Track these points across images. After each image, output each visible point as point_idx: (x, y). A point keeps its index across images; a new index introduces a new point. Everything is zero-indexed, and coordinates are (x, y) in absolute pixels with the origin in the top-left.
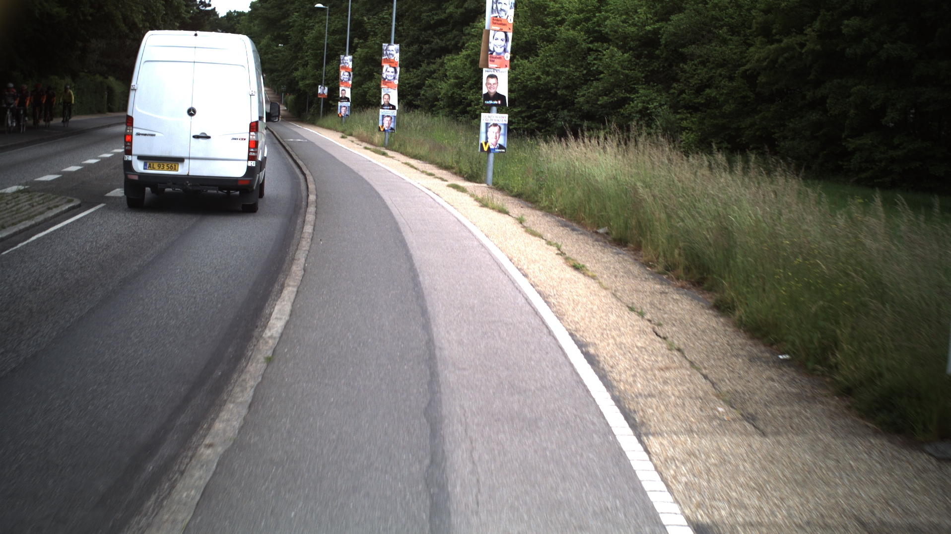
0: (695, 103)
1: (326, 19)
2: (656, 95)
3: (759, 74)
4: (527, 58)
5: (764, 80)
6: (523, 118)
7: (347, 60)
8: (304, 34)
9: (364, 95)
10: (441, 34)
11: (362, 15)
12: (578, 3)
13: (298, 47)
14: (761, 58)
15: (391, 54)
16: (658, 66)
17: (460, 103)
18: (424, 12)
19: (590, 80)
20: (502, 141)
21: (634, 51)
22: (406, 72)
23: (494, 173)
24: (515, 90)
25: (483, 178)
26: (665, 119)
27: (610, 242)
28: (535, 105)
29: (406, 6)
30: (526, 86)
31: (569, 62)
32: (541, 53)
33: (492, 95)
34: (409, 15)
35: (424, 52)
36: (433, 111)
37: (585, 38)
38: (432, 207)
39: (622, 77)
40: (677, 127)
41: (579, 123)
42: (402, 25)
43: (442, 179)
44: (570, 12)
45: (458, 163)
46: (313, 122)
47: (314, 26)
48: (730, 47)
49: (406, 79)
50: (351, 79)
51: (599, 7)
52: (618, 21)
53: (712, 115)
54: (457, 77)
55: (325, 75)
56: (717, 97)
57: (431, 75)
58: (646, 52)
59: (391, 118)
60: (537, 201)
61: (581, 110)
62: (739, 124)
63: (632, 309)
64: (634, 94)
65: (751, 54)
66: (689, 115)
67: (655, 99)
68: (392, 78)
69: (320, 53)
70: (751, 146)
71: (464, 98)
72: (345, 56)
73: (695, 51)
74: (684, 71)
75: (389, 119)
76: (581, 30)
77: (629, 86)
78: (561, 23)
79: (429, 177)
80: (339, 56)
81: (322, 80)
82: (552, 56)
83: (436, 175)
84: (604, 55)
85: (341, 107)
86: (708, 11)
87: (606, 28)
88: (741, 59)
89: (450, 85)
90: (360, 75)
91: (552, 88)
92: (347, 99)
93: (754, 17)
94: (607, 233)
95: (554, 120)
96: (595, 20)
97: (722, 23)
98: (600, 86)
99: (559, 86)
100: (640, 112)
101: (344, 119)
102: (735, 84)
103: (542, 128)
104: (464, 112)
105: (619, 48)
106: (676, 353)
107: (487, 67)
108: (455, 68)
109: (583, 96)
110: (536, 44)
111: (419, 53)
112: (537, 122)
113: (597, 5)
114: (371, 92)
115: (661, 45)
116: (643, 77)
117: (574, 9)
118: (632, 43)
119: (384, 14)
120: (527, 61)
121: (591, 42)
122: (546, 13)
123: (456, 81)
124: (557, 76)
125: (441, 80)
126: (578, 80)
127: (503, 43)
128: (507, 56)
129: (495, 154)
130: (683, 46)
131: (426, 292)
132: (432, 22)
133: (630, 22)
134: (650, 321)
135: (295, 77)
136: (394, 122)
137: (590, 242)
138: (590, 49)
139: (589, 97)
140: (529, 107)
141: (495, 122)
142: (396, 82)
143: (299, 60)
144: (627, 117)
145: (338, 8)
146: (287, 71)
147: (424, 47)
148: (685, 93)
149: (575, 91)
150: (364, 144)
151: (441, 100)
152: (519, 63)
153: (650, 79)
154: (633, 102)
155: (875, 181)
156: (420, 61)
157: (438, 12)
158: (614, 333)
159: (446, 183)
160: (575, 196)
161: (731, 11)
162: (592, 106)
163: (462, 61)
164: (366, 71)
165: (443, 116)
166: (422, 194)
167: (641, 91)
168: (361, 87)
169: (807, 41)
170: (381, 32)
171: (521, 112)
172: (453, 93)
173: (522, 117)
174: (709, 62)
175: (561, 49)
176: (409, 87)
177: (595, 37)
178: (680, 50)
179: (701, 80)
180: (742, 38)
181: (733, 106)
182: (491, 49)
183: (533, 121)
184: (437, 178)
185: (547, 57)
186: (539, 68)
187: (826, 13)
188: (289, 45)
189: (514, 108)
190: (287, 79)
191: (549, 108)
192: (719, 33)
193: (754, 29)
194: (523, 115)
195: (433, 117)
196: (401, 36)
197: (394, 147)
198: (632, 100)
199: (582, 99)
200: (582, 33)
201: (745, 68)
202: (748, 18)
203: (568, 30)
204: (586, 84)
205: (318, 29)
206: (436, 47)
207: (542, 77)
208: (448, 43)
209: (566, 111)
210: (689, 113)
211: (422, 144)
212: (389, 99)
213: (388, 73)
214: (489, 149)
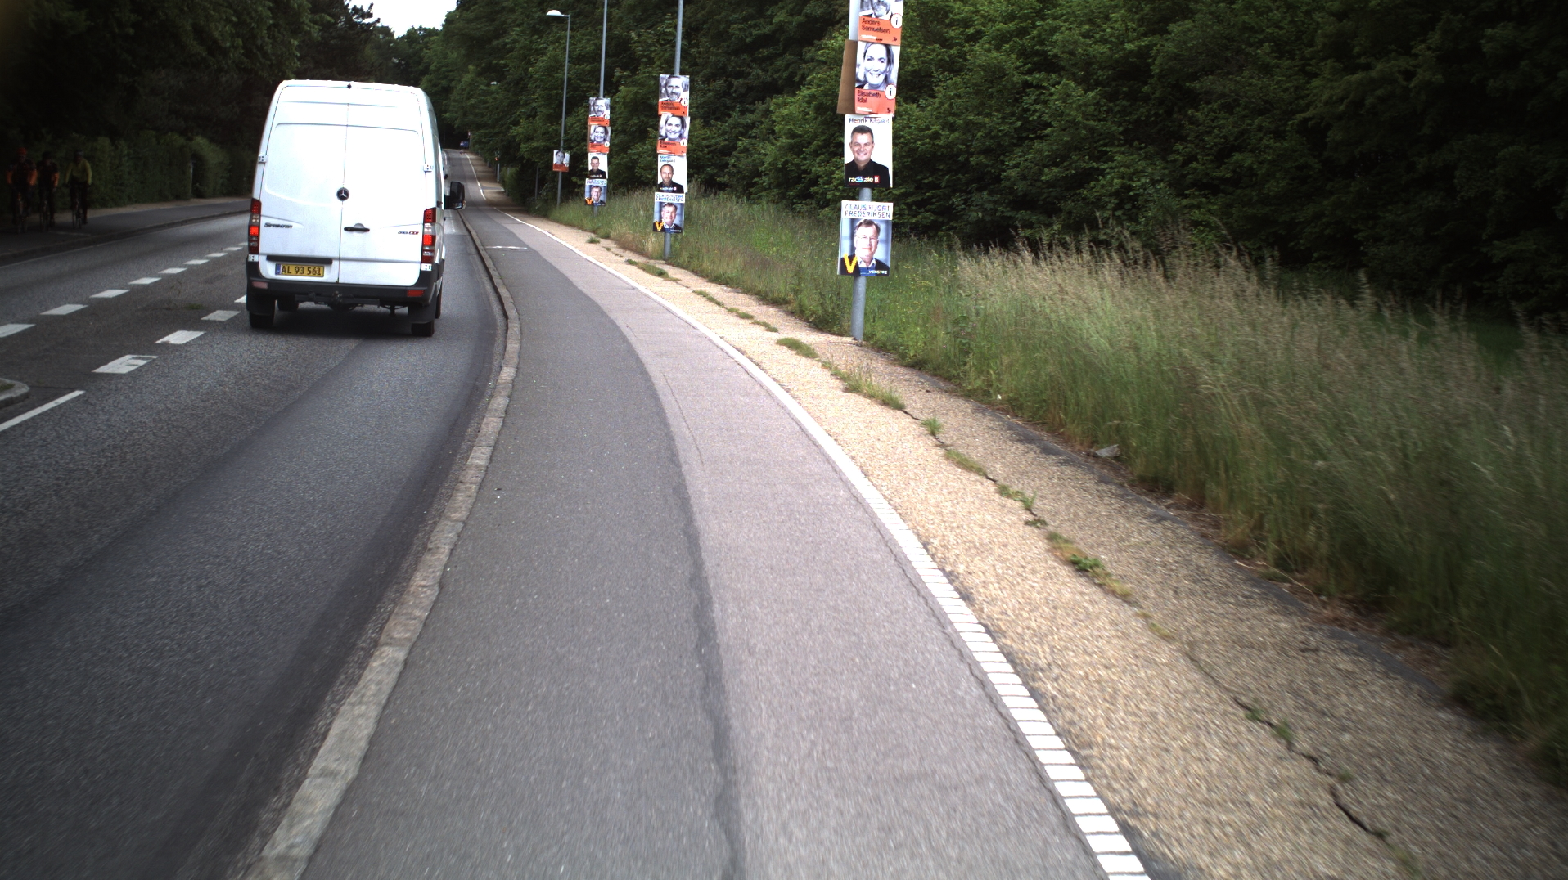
0: (1213, 178)
1: (566, 37)
2: (1144, 164)
3: (1329, 126)
4: (915, 101)
5: (1339, 137)
6: (909, 206)
7: (602, 106)
8: (530, 63)
9: (631, 167)
10: (764, 59)
11: (629, 29)
12: (1005, 3)
13: (520, 85)
14: (1334, 98)
15: (675, 94)
16: (1147, 114)
17: (799, 179)
18: (735, 23)
19: (1027, 138)
20: (881, 254)
21: (1103, 87)
22: (704, 127)
23: (866, 318)
25: (845, 324)
26: (1162, 207)
28: (929, 182)
29: (703, 12)
31: (991, 106)
32: (941, 93)
33: (862, 165)
34: (709, 29)
35: (735, 92)
36: (751, 194)
37: (1018, 64)
38: (747, 394)
39: (1084, 132)
41: (1009, 214)
42: (697, 46)
43: (768, 327)
44: (990, 20)
45: (796, 292)
46: (544, 213)
47: (546, 48)
48: (1277, 78)
49: (704, 139)
50: (608, 139)
51: (1041, 10)
52: (1076, 34)
53: (1245, 199)
54: (792, 135)
55: (565, 133)
56: (1255, 167)
57: (747, 132)
58: (1125, 89)
59: (676, 208)
60: (959, 381)
61: (1012, 191)
62: (1294, 214)
63: (1251, 713)
64: (1105, 162)
65: (1315, 91)
66: (1204, 200)
67: (1143, 171)
68: (678, 135)
69: (557, 94)
70: (1315, 255)
71: (805, 172)
72: (598, 98)
73: (1213, 86)
74: (1193, 122)
75: (671, 209)
76: (1012, 51)
77: (1096, 148)
78: (975, 38)
79: (743, 321)
81: (560, 141)
82: (959, 96)
83: (756, 318)
84: (1051, 94)
85: (591, 187)
86: (1236, 15)
87: (1054, 47)
88: (1297, 99)
89: (780, 149)
90: (624, 131)
91: (960, 152)
92: (601, 174)
93: (1319, 26)
95: (964, 209)
96: (1035, 32)
97: (1261, 37)
98: (1046, 149)
99: (972, 150)
100: (1116, 194)
101: (596, 208)
102: (1286, 144)
103: (943, 224)
104: (805, 196)
105: (1079, 81)
107: (853, 112)
108: (788, 119)
109: (1016, 166)
110: (930, 75)
111: (726, 93)
112: (934, 212)
113: (1038, 6)
114: (642, 162)
115: (1152, 77)
116: (1121, 133)
117: (997, 14)
118: (1100, 73)
119: (662, 26)
120: (915, 105)
121: (1030, 72)
122: (947, 21)
123: (791, 141)
124: (969, 131)
125: (765, 139)
126: (1007, 138)
127: (883, 66)
128: (891, 92)
130: (1194, 77)
132: (748, 40)
133: (1097, 36)
134: (1313, 761)
135: (514, 137)
136: (681, 215)
138: (1027, 85)
139: (1027, 167)
141: (869, 218)
142: (684, 143)
143: (522, 106)
144: (1093, 202)
145: (586, 17)
146: (503, 125)
147: (735, 82)
148: (1197, 160)
149: (1002, 158)
150: (629, 255)
151: (765, 175)
153: (1132, 136)
154: (1104, 177)
156: (728, 108)
157: (758, 21)
159: (775, 336)
160: (1043, 375)
161: (1277, 15)
162: (1031, 185)
163: (800, 106)
164: (635, 124)
165: (768, 202)
166: (728, 363)
167: (1118, 158)
168: (625, 153)
169: (1415, 66)
170: (660, 58)
172: (786, 162)
173: (907, 204)
174: (1239, 105)
175: (975, 85)
176: (708, 153)
177: (1034, 63)
178: (1187, 84)
179: (1225, 137)
180: (1298, 63)
181: (1283, 183)
182: (861, 77)
183: (927, 211)
184: (758, 323)
185: (951, 98)
186: (937, 118)
187: (1451, 17)
188: (506, 83)
190: (502, 141)
191: (954, 188)
192: (1257, 54)
193: (1319, 47)
194: (910, 200)
195: (750, 205)
196: (696, 64)
197: (680, 261)
198: (1102, 173)
199: (1013, 173)
200: (1013, 56)
201: (1306, 115)
202: (1308, 28)
203: (989, 50)
204: (1021, 146)
205: (553, 53)
206: (755, 83)
207: (943, 133)
208: (775, 76)
209: (985, 193)
210: (1205, 196)
211: (730, 256)
212: (672, 173)
213: (669, 128)
214: (857, 269)
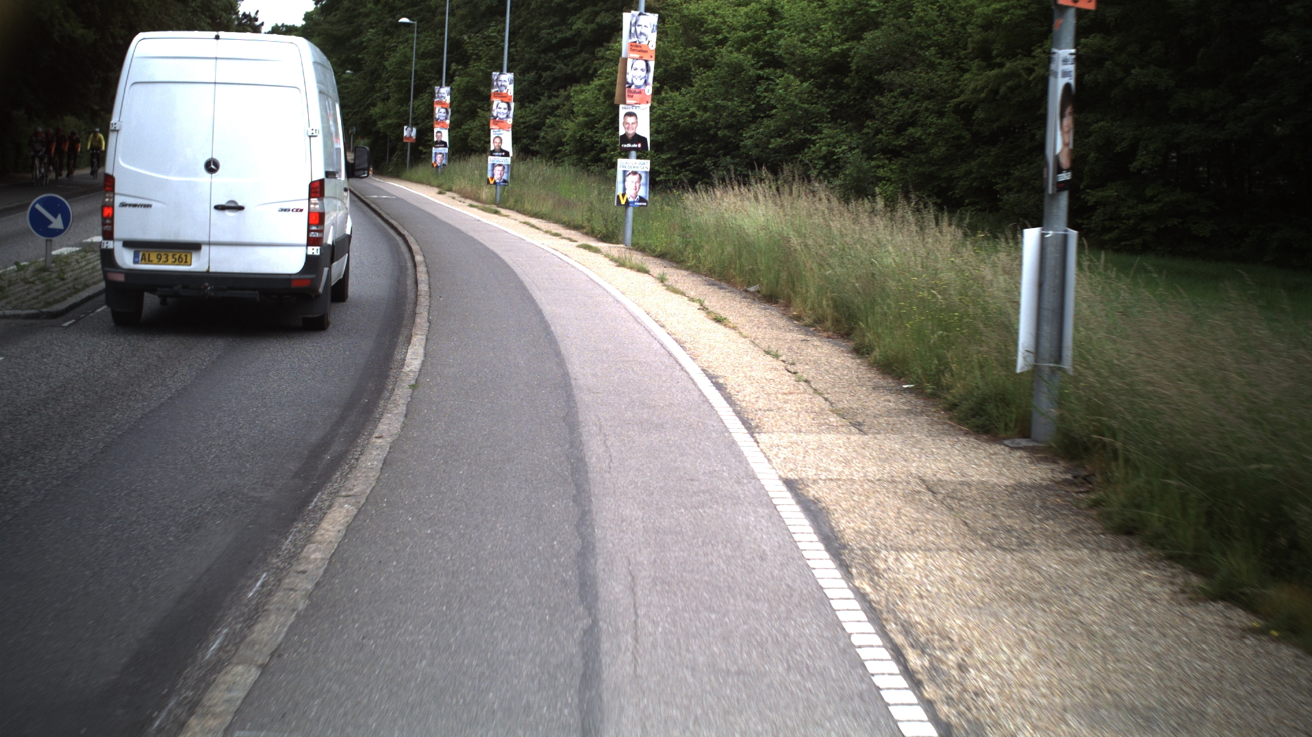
0: (895, 145)
1: (413, 38)
2: (844, 136)
3: (975, 107)
4: (678, 89)
5: (982, 116)
6: (674, 167)
7: (444, 93)
8: (384, 58)
9: (464, 139)
10: (566, 57)
11: (461, 33)
12: (744, 17)
13: (375, 75)
14: (979, 88)
15: (504, 86)
16: (847, 99)
17: (592, 148)
18: (544, 29)
19: (759, 117)
20: (643, 192)
21: (816, 79)
22: (522, 109)
23: (633, 232)
24: (662, 130)
25: (620, 238)
26: (856, 167)
27: (759, 298)
28: (688, 150)
29: (519, 21)
30: (677, 126)
31: (733, 94)
32: (697, 82)
33: (630, 136)
34: (524, 33)
35: (544, 81)
36: (556, 158)
37: (753, 62)
39: (800, 112)
40: (872, 177)
42: (517, 46)
43: (571, 240)
44: (734, 29)
45: (589, 221)
46: (397, 173)
47: (396, 46)
48: (939, 73)
49: (520, 117)
50: (449, 117)
51: (771, 21)
52: (795, 40)
53: (917, 161)
54: (587, 114)
55: (413, 113)
56: (923, 137)
57: (553, 112)
58: (832, 80)
59: (504, 168)
60: (683, 261)
61: (748, 156)
62: (951, 172)
63: (768, 353)
64: (816, 135)
65: (965, 83)
66: (887, 162)
67: (843, 141)
68: (505, 116)
69: (406, 82)
70: (967, 201)
71: (597, 142)
72: (441, 87)
73: (894, 79)
74: (881, 105)
75: (500, 168)
76: (748, 52)
77: (809, 124)
78: (722, 42)
79: (554, 237)
80: (431, 87)
81: (408, 119)
82: (711, 86)
83: (563, 236)
84: (777, 84)
85: (436, 154)
86: (911, 27)
87: (779, 49)
88: (954, 88)
89: (579, 124)
91: (711, 128)
92: (443, 144)
93: (970, 36)
94: (758, 292)
96: (766, 38)
97: (929, 42)
98: (772, 125)
99: (720, 126)
100: (824, 158)
101: (439, 170)
102: (945, 121)
103: (698, 180)
104: (597, 160)
105: (797, 75)
106: (802, 383)
107: (624, 103)
108: (584, 102)
109: (751, 137)
110: (690, 70)
111: (537, 82)
112: (692, 172)
114: (474, 135)
115: (851, 71)
116: (829, 113)
117: (739, 25)
118: (813, 69)
119: (491, 32)
120: (678, 94)
121: (762, 68)
122: (702, 29)
123: (587, 119)
124: (718, 112)
125: (567, 117)
126: (744, 117)
127: (644, 74)
128: (649, 90)
129: (634, 207)
130: (880, 72)
131: (559, 339)
132: (554, 42)
133: (811, 41)
134: (784, 361)
135: (371, 116)
136: (508, 172)
137: (738, 299)
138: (760, 77)
139: (758, 139)
140: (681, 153)
141: (635, 170)
142: (510, 121)
143: (377, 92)
145: (428, 22)
146: (360, 107)
147: (544, 74)
148: (882, 133)
149: (741, 131)
150: (469, 202)
151: (567, 144)
152: (668, 95)
153: (836, 116)
154: (815, 145)
155: (1122, 243)
156: (539, 94)
157: (562, 28)
158: (746, 370)
159: (576, 244)
160: (726, 253)
161: (940, 27)
162: (762, 151)
163: (593, 93)
164: (467, 106)
165: (569, 165)
167: (825, 131)
168: (460, 128)
169: (1034, 65)
170: (486, 55)
171: (670, 159)
172: (582, 135)
173: (672, 166)
174: (912, 93)
175: (722, 77)
176: (524, 128)
177: (766, 61)
178: (876, 77)
179: (902, 116)
180: (955, 62)
181: (943, 149)
182: (629, 81)
183: (687, 171)
184: (565, 238)
185: (704, 87)
186: (694, 102)
188: (362, 72)
189: (662, 153)
190: (361, 118)
191: (706, 153)
192: (925, 55)
193: (970, 50)
194: (674, 163)
195: (556, 167)
197: (508, 204)
198: (814, 143)
199: (749, 142)
200: (750, 56)
201: (958, 100)
202: (962, 36)
203: (731, 52)
204: (755, 122)
205: (403, 51)
206: (559, 75)
207: (698, 113)
208: (575, 69)
209: (728, 157)
210: (887, 159)
211: (544, 199)
212: (501, 142)
213: (499, 110)
214: (627, 203)
